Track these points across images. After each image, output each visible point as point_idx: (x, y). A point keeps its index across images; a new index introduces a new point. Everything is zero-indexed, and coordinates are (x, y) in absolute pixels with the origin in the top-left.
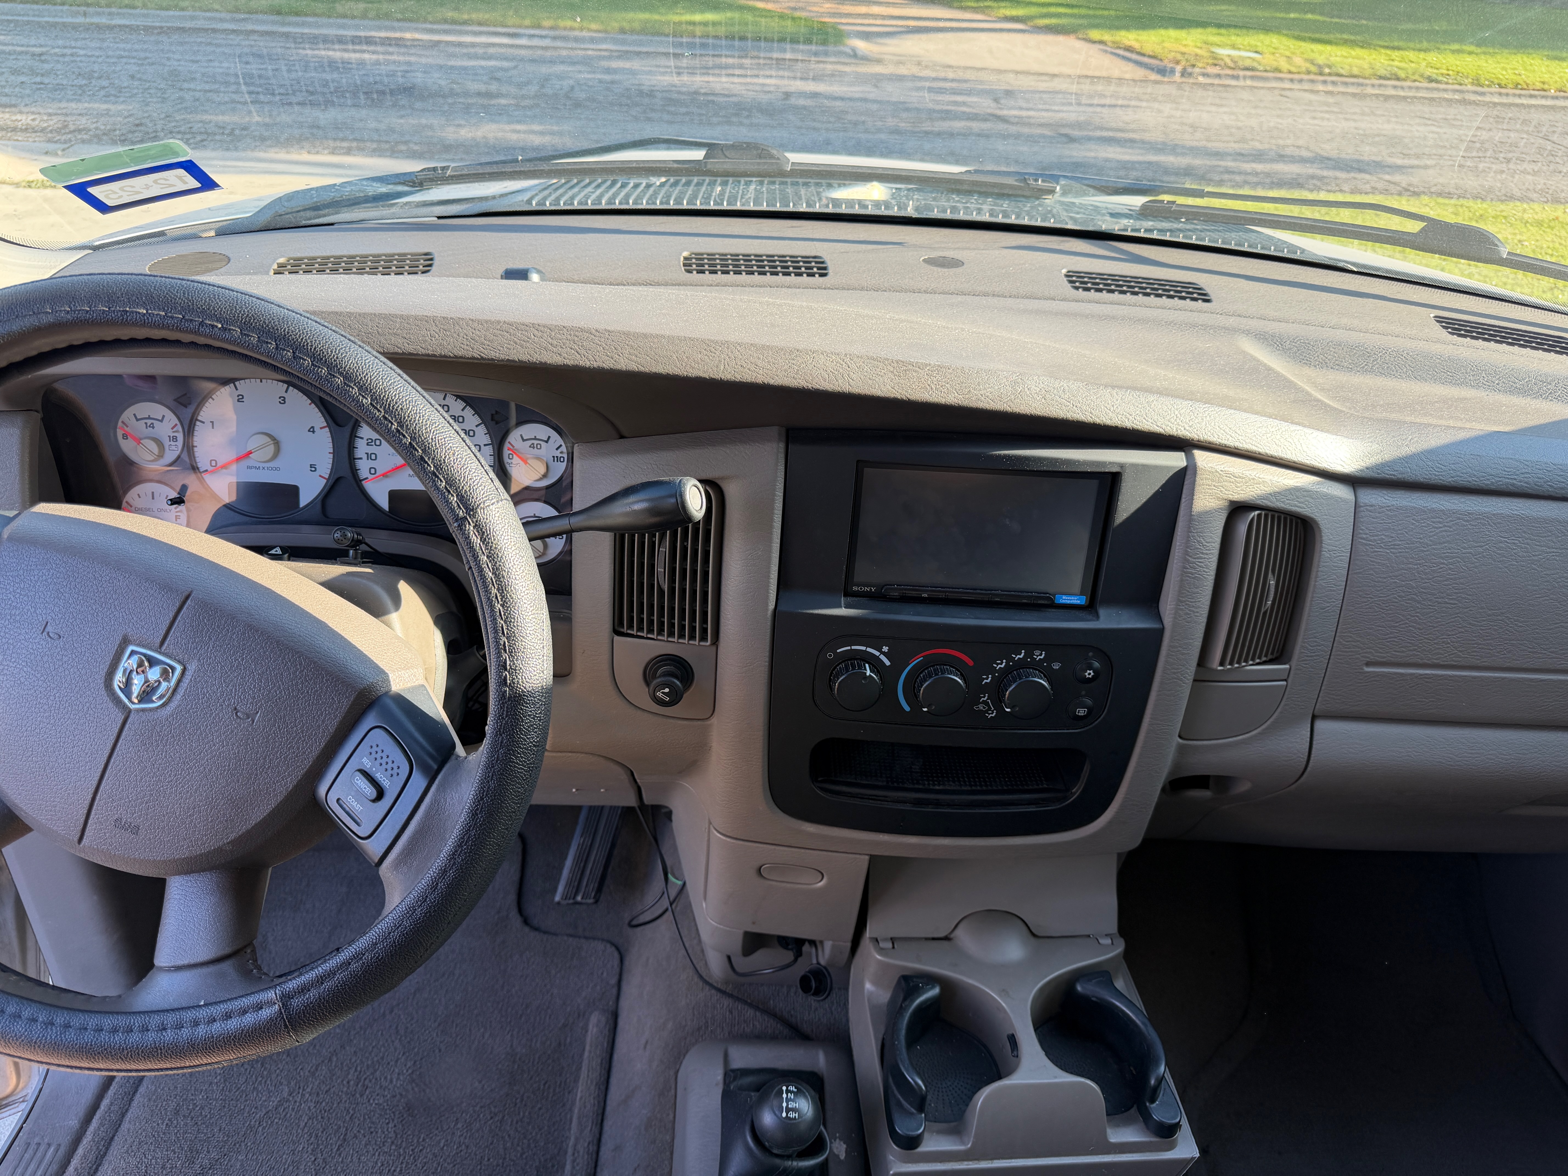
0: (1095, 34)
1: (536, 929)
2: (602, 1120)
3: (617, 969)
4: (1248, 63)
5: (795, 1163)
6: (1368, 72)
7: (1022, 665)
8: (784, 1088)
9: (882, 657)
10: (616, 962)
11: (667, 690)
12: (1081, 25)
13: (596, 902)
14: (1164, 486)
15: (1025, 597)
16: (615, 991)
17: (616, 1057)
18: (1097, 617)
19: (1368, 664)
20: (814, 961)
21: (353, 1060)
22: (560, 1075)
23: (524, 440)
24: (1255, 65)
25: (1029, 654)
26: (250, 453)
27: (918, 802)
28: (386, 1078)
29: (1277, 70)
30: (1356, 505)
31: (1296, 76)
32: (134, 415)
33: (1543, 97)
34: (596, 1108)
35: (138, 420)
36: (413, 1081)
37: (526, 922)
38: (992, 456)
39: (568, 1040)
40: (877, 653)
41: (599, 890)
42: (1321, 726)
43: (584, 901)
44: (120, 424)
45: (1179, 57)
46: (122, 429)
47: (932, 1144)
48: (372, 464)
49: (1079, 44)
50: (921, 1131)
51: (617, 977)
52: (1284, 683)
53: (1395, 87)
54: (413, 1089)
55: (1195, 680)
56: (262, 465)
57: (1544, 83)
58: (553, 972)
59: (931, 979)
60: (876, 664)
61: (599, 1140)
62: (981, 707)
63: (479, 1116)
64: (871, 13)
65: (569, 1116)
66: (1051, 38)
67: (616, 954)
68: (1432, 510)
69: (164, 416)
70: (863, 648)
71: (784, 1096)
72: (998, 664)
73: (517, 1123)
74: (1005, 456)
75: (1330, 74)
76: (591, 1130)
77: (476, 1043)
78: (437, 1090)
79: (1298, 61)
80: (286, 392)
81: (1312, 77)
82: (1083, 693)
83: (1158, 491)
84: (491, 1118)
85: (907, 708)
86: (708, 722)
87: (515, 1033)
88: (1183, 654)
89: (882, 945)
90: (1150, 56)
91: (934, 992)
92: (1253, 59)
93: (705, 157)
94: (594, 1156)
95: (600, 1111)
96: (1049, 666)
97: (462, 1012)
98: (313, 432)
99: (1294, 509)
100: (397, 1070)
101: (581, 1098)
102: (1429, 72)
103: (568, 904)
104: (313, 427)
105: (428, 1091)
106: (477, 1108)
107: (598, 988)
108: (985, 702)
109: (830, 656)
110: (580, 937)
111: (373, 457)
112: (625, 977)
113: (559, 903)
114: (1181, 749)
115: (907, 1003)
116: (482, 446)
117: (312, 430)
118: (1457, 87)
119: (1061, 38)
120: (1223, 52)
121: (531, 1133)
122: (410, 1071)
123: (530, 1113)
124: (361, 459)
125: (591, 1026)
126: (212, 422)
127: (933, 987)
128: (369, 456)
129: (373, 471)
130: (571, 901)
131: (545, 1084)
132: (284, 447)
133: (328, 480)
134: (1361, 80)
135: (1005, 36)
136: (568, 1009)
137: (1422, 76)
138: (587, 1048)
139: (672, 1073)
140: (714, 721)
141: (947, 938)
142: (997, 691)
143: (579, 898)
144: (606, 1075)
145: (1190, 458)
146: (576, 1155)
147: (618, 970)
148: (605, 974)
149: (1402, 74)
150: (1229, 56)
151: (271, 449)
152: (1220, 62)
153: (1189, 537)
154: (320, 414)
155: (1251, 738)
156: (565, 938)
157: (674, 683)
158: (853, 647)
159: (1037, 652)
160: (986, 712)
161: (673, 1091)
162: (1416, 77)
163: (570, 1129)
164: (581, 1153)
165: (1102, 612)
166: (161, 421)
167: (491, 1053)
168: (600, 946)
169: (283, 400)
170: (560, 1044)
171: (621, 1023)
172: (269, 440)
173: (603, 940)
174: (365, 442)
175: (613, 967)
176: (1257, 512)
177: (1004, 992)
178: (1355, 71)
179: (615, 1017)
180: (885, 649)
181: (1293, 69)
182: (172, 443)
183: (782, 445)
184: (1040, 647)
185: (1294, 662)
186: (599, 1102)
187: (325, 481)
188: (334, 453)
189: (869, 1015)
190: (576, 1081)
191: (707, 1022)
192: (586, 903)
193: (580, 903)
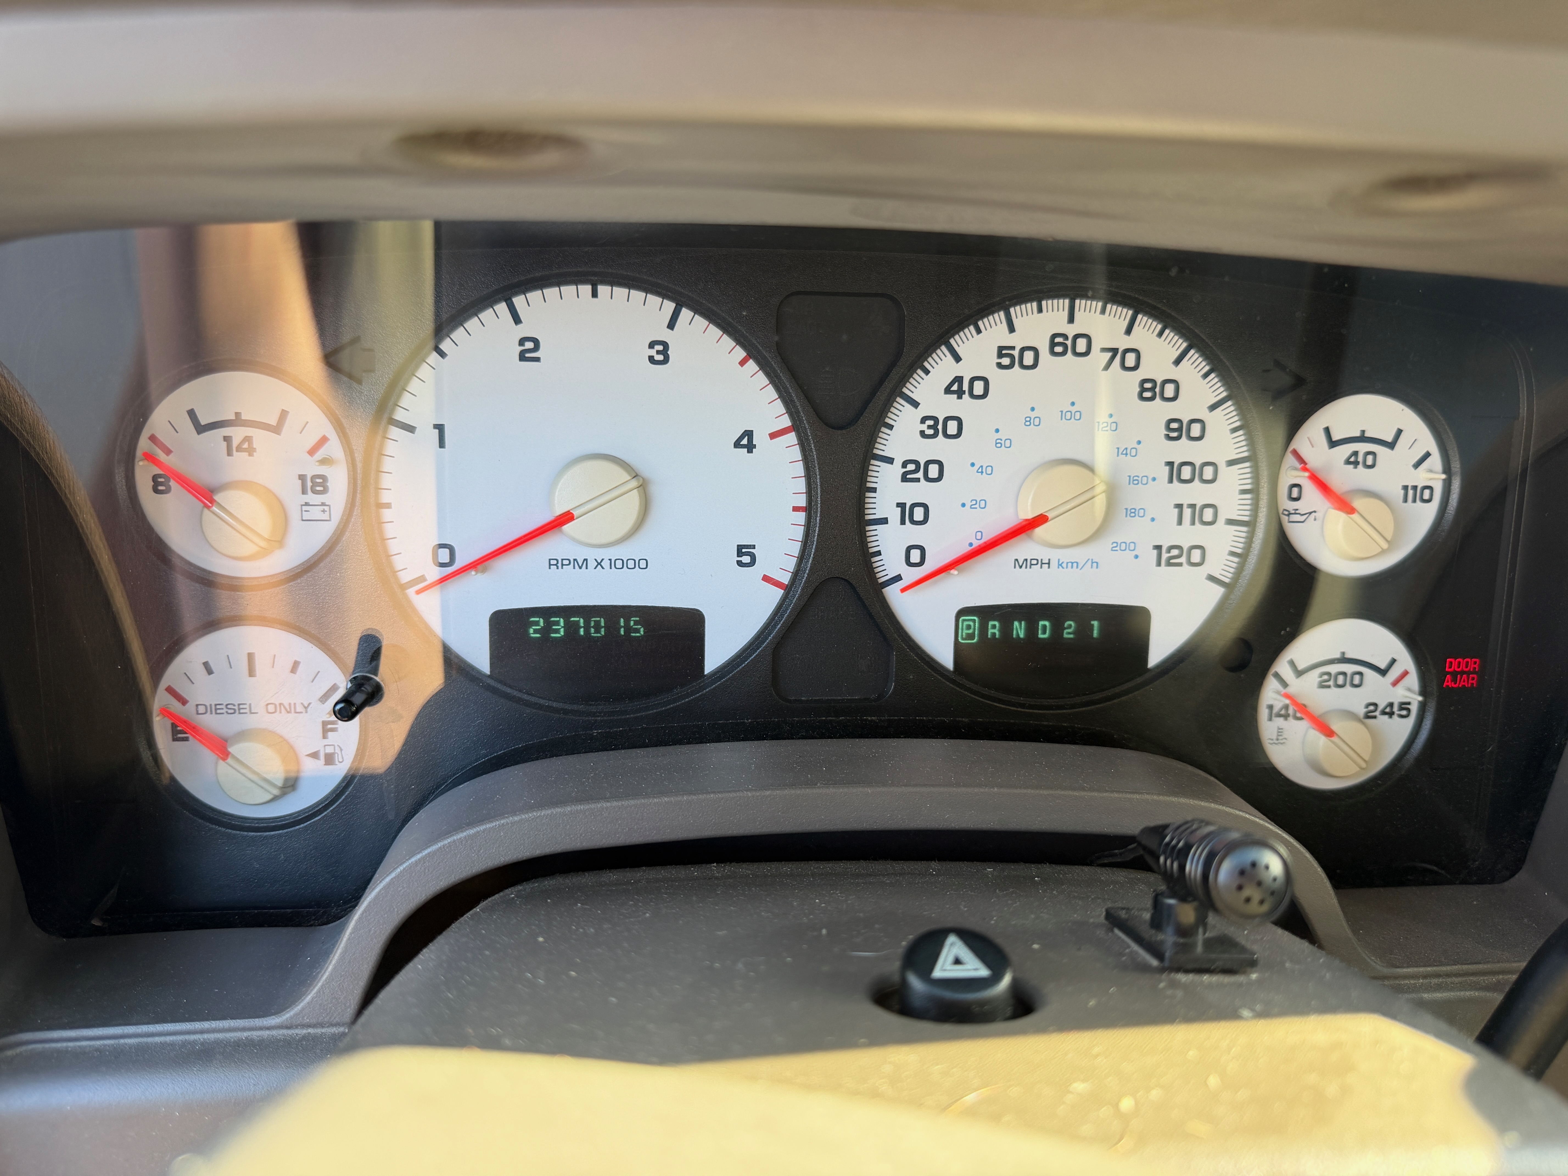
23: (1333, 444)
26: (567, 518)
32: (192, 414)
35: (201, 429)
44: (144, 444)
46: (149, 457)
48: (913, 534)
56: (593, 555)
69: (284, 414)
80: (672, 325)
98: (750, 447)
104: (749, 434)
111: (919, 514)
116: (1222, 467)
117: (746, 441)
124: (884, 521)
126: (440, 428)
128: (906, 513)
129: (915, 556)
133: (788, 589)
151: (628, 504)
154: (771, 393)
166: (276, 429)
172: (626, 477)
174: (896, 470)
182: (311, 498)
187: (780, 592)
188: (809, 509)
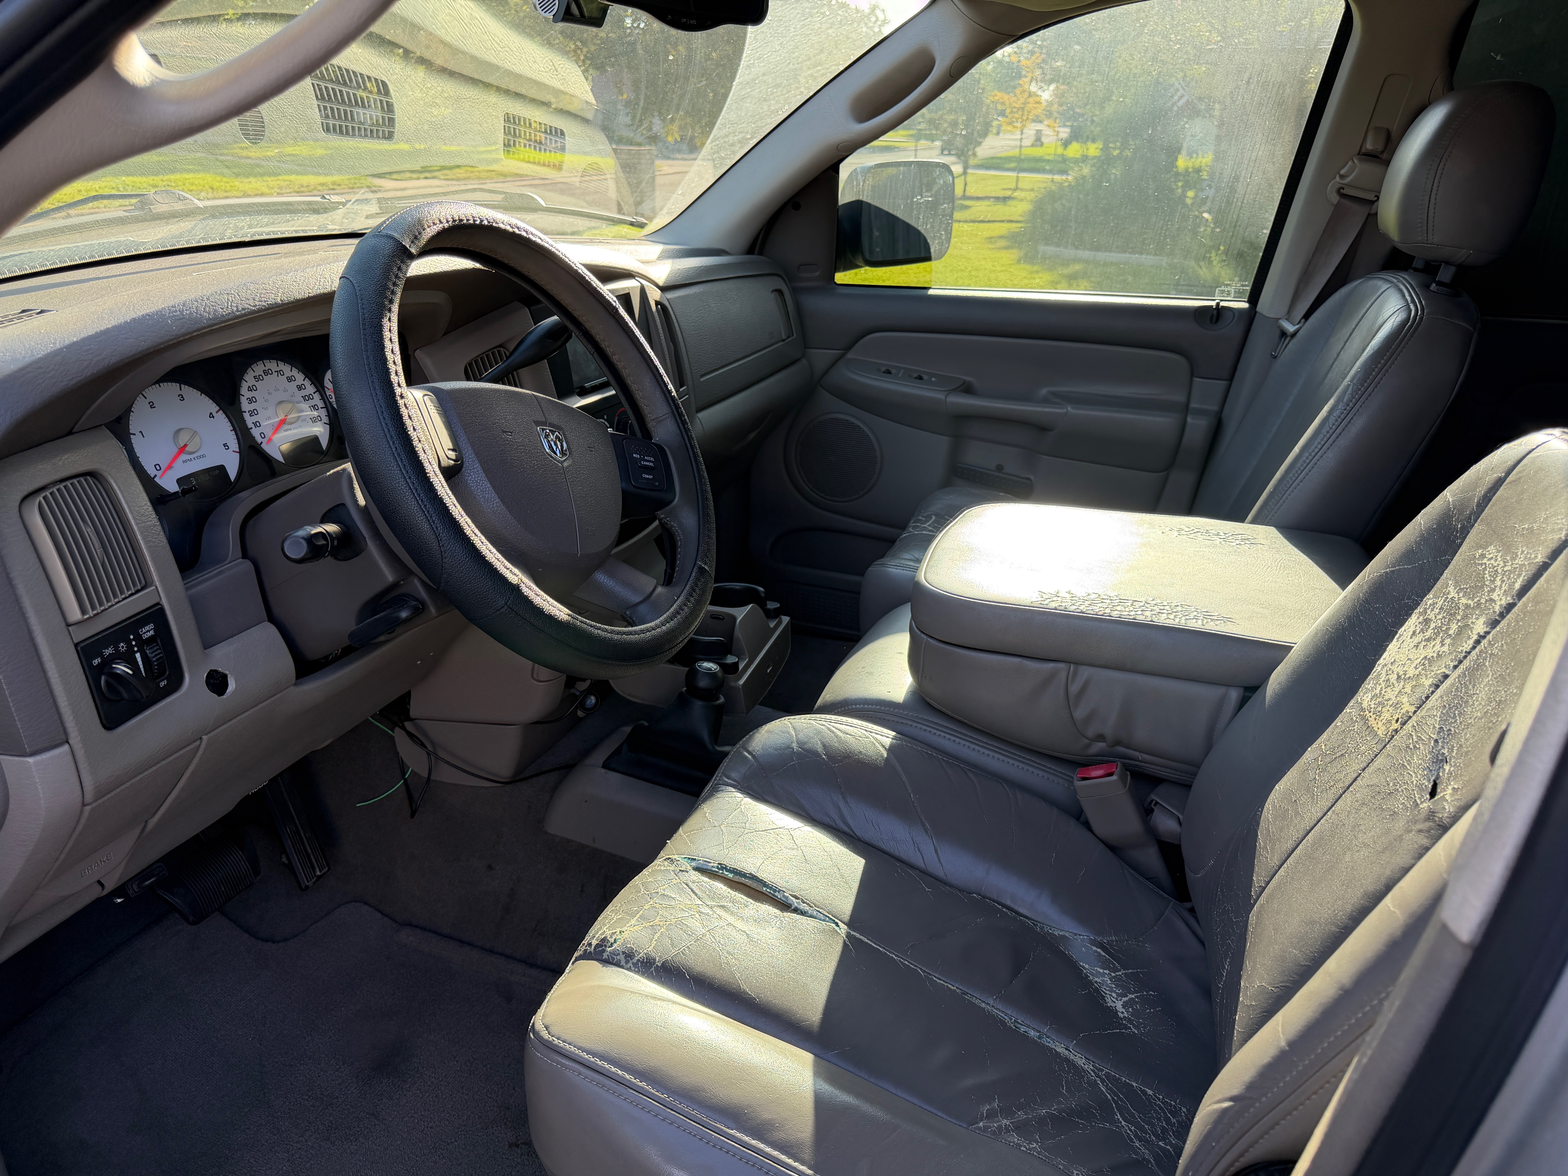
26: (184, 447)
52: (688, 396)
56: (194, 456)
80: (179, 391)
98: (213, 417)
103: (314, 883)
104: (211, 413)
111: (259, 424)
117: (211, 416)
124: (252, 428)
126: (142, 432)
129: (263, 435)
143: (318, 873)
151: (197, 438)
154: (211, 400)
169: (182, 397)
173: (332, 911)
187: (238, 453)
188: (234, 430)
192: (325, 873)
193: (319, 877)
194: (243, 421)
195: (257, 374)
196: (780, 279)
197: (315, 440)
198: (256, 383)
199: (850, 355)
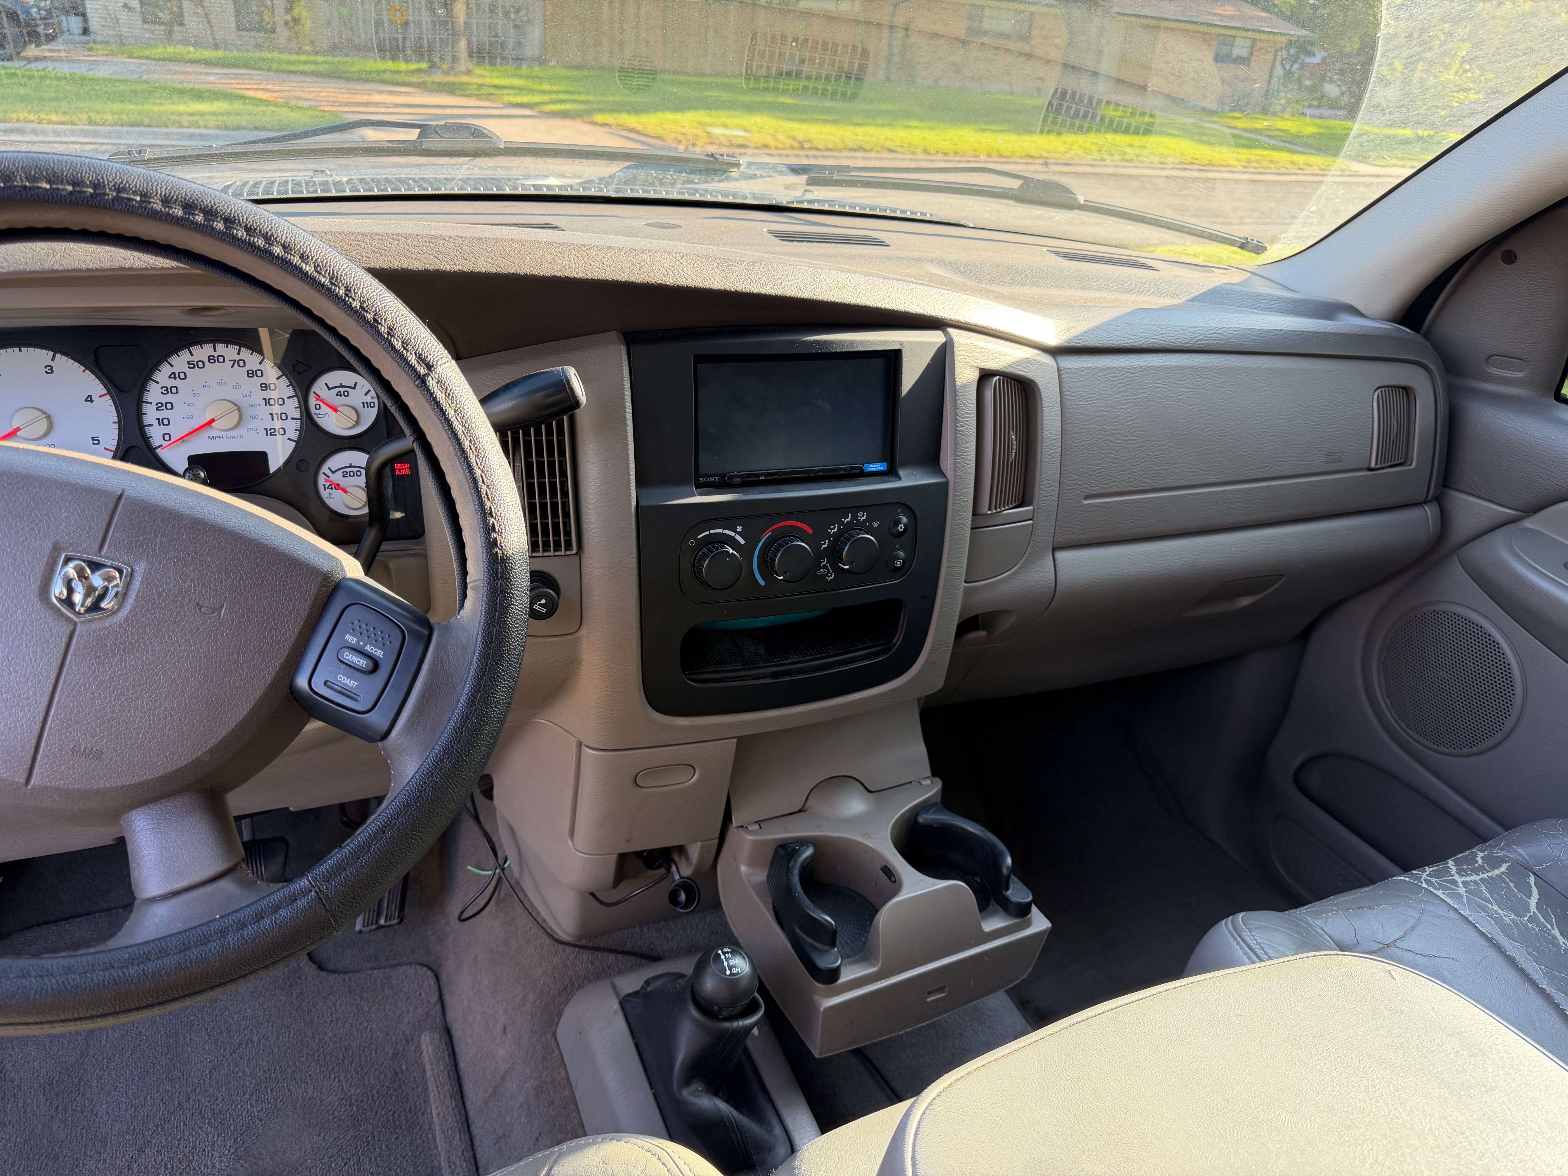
0: (599, 118)
1: (334, 972)
2: (468, 1126)
3: (434, 987)
4: (740, 141)
5: (741, 1023)
6: (841, 146)
7: (850, 527)
8: (720, 952)
9: (738, 537)
10: (432, 980)
11: (543, 601)
12: (585, 110)
13: (401, 921)
14: (932, 360)
15: (841, 469)
16: (438, 1007)
17: (462, 1065)
18: (899, 478)
19: (1087, 497)
20: (677, 877)
21: (158, 1161)
22: (407, 1101)
23: (329, 389)
24: (746, 143)
25: (855, 517)
26: (18, 430)
27: (775, 675)
28: (206, 1165)
29: (766, 146)
30: (1059, 370)
31: (784, 152)
33: (976, 162)
34: (458, 1118)
36: (240, 1158)
37: (321, 967)
38: (804, 342)
39: (404, 1067)
40: (732, 534)
41: (402, 908)
42: (1061, 555)
43: (388, 923)
45: (680, 137)
47: (848, 975)
48: (164, 429)
49: (586, 127)
50: (839, 962)
51: (437, 993)
52: (1031, 522)
53: (864, 158)
54: (242, 1166)
55: (972, 529)
57: (975, 151)
58: (366, 1009)
59: (804, 842)
60: (734, 544)
61: (472, 1145)
62: (822, 571)
63: (330, 1166)
64: (372, 101)
65: (430, 1136)
66: (558, 122)
67: (429, 973)
68: (1109, 368)
70: (720, 531)
71: (723, 957)
72: (831, 529)
73: (376, 1160)
74: (814, 341)
75: (810, 149)
76: (460, 1139)
77: (301, 1101)
78: (271, 1159)
79: (781, 137)
80: (53, 359)
81: (796, 152)
82: (897, 546)
83: (929, 364)
84: (345, 1164)
85: (762, 583)
86: (578, 635)
87: (342, 1078)
88: (964, 502)
89: (751, 828)
90: (654, 137)
91: (809, 852)
92: (744, 137)
93: (418, 138)
94: (472, 1161)
95: (463, 1119)
96: (871, 525)
97: (273, 1076)
98: (92, 401)
99: (1021, 373)
100: (216, 1154)
101: (438, 1114)
102: (889, 144)
103: (370, 931)
104: (90, 396)
105: (260, 1163)
106: (326, 1159)
107: (420, 1010)
108: (825, 567)
109: (692, 543)
110: (385, 968)
111: (166, 422)
112: (446, 991)
113: (360, 932)
114: (967, 591)
115: (792, 863)
116: (285, 399)
117: (90, 399)
118: (912, 156)
119: (568, 122)
120: (717, 131)
121: (396, 1164)
122: (232, 1150)
123: (387, 1146)
124: (152, 425)
125: (424, 1048)
127: (808, 847)
128: (160, 422)
129: (166, 437)
130: (374, 927)
131: (393, 1115)
132: (55, 420)
133: (116, 452)
134: (834, 154)
135: (515, 122)
136: (394, 1038)
137: (882, 147)
138: (428, 1067)
139: (549, 1036)
140: (583, 632)
141: (800, 811)
142: (835, 554)
143: (382, 922)
144: (457, 1085)
145: (946, 334)
146: (453, 1166)
147: (436, 987)
148: (423, 995)
149: (867, 146)
150: (723, 135)
151: (44, 423)
152: (716, 141)
153: (956, 400)
154: (97, 381)
155: (1013, 573)
156: (369, 972)
157: (549, 593)
158: (712, 531)
159: (860, 514)
160: (826, 575)
161: (557, 1052)
162: (878, 149)
163: (436, 1147)
164: (458, 1163)
165: (901, 473)
167: (321, 1105)
168: (410, 970)
169: (50, 370)
170: (396, 1073)
171: (457, 1034)
172: (39, 414)
173: (410, 964)
174: (154, 406)
175: (429, 986)
176: (997, 377)
177: (866, 835)
178: (830, 146)
179: (448, 1032)
180: (739, 529)
181: (780, 146)
183: (623, 349)
184: (862, 508)
185: (1035, 502)
186: (459, 1112)
187: (113, 453)
188: (119, 422)
189: (754, 894)
190: (426, 1102)
191: (571, 980)
192: (390, 926)
193: (380, 927)
194: (139, 415)
195: (195, 359)
196: (1422, 371)
197: (261, 457)
198: (187, 371)
199: (1529, 523)
